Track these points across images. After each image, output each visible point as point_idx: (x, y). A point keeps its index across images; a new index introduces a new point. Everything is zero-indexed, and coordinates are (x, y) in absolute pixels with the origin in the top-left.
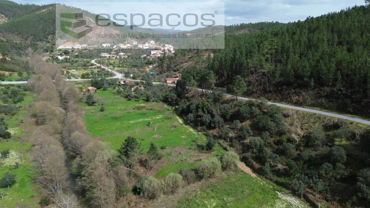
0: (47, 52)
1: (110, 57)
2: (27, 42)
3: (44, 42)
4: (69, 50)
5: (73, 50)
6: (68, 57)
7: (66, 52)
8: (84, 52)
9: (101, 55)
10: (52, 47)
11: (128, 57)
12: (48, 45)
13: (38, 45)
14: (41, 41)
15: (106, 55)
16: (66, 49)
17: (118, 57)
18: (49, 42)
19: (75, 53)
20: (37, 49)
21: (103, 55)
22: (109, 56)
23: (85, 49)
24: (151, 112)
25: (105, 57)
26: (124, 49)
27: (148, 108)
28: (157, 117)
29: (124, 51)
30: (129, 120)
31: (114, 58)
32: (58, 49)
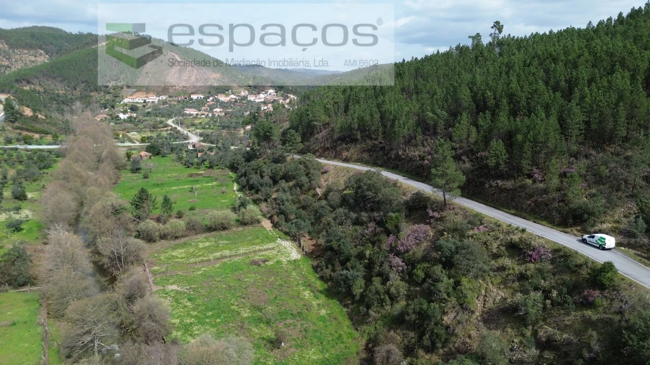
0: (105, 108)
1: (197, 114)
2: (74, 92)
3: (102, 93)
4: (139, 105)
5: (144, 104)
6: (135, 115)
7: (134, 108)
8: (162, 107)
9: (185, 112)
10: (114, 101)
11: (226, 114)
12: (108, 97)
13: (91, 97)
14: (97, 90)
15: (192, 113)
16: (134, 103)
17: (210, 115)
18: (109, 93)
19: (147, 108)
20: (90, 104)
21: (188, 111)
22: (197, 112)
23: (164, 103)
24: (207, 179)
25: (190, 115)
26: (224, 102)
27: (205, 176)
28: (209, 184)
29: (223, 105)
30: (173, 186)
31: (204, 116)
32: (122, 103)
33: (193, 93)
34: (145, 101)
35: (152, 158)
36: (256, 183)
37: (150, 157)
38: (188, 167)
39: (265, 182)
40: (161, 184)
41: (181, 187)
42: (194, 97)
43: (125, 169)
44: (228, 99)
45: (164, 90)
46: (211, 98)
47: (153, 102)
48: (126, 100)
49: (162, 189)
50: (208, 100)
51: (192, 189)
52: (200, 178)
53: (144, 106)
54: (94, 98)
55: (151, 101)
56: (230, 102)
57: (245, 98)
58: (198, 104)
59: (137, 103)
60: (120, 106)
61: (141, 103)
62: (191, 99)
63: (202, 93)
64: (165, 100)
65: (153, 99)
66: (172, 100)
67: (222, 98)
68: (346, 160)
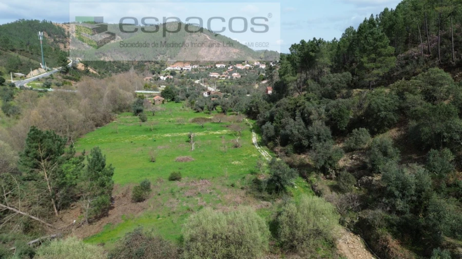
0: (154, 74)
2: (134, 62)
3: (153, 63)
4: (176, 72)
5: (181, 71)
6: (172, 77)
7: (172, 73)
8: (193, 73)
9: (210, 75)
10: (160, 69)
11: (242, 77)
12: (157, 66)
13: (145, 66)
14: (149, 61)
15: (215, 76)
16: (174, 70)
17: (229, 77)
18: (158, 63)
20: (143, 71)
21: (212, 75)
22: (219, 76)
23: (196, 70)
24: (215, 125)
25: (213, 77)
26: (241, 70)
28: (217, 133)
29: (239, 71)
30: (167, 133)
31: (224, 78)
32: (165, 70)
33: (218, 63)
34: (182, 69)
35: (166, 103)
36: (296, 132)
37: (163, 102)
39: (316, 132)
41: (175, 135)
42: (218, 66)
44: (244, 67)
45: (196, 62)
46: (231, 67)
47: (187, 70)
48: (169, 68)
50: (229, 68)
51: (190, 137)
52: (207, 124)
53: (181, 73)
54: (147, 66)
55: (186, 68)
56: (246, 69)
57: (257, 66)
58: (220, 71)
59: (176, 70)
60: (164, 72)
61: (178, 70)
62: (216, 67)
63: (224, 63)
64: (197, 68)
65: (188, 67)
66: (202, 69)
67: (239, 67)
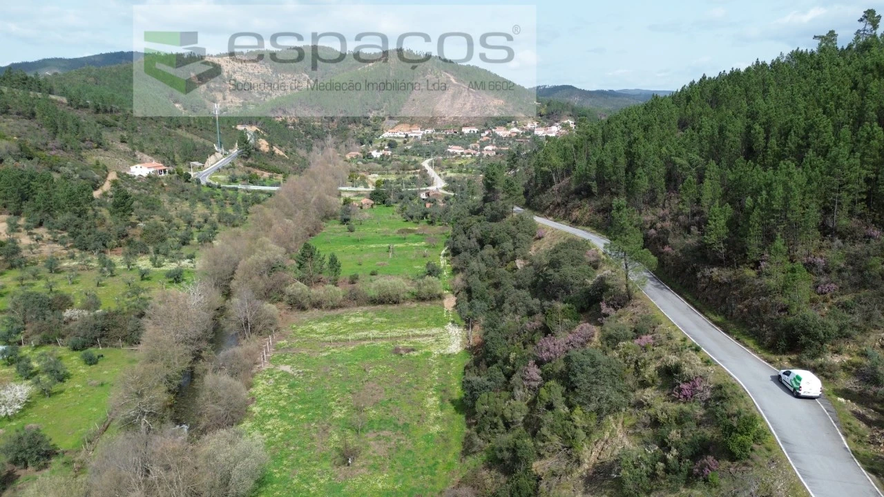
0: (362, 144)
1: (462, 153)
2: (331, 124)
3: (361, 126)
4: (397, 141)
5: (406, 139)
6: (390, 153)
7: (392, 145)
8: (424, 143)
9: (448, 150)
10: (372, 135)
11: (497, 154)
12: (367, 130)
13: (349, 129)
14: (355, 122)
15: (456, 151)
16: (394, 137)
17: (478, 154)
18: (368, 125)
19: (408, 145)
20: (346, 139)
21: (452, 149)
22: (463, 151)
23: (429, 138)
24: (418, 237)
25: (453, 154)
26: (501, 138)
27: (420, 233)
28: (416, 244)
29: (500, 141)
30: (372, 244)
31: (470, 156)
32: (381, 137)
33: (465, 126)
34: (407, 135)
35: (375, 207)
37: (372, 206)
38: (407, 221)
40: (362, 240)
41: (379, 246)
42: (466, 130)
43: (335, 219)
44: (509, 133)
45: (431, 122)
46: (487, 133)
47: (416, 137)
48: (386, 135)
49: (357, 247)
50: (482, 135)
51: (390, 248)
52: (412, 235)
53: (405, 142)
54: (351, 131)
55: (413, 135)
56: (510, 137)
57: (532, 131)
58: (466, 141)
59: (398, 138)
60: (378, 141)
61: (402, 138)
62: (462, 134)
63: (477, 125)
64: (431, 135)
65: (417, 133)
66: (439, 135)
67: (501, 132)
68: (575, 223)
